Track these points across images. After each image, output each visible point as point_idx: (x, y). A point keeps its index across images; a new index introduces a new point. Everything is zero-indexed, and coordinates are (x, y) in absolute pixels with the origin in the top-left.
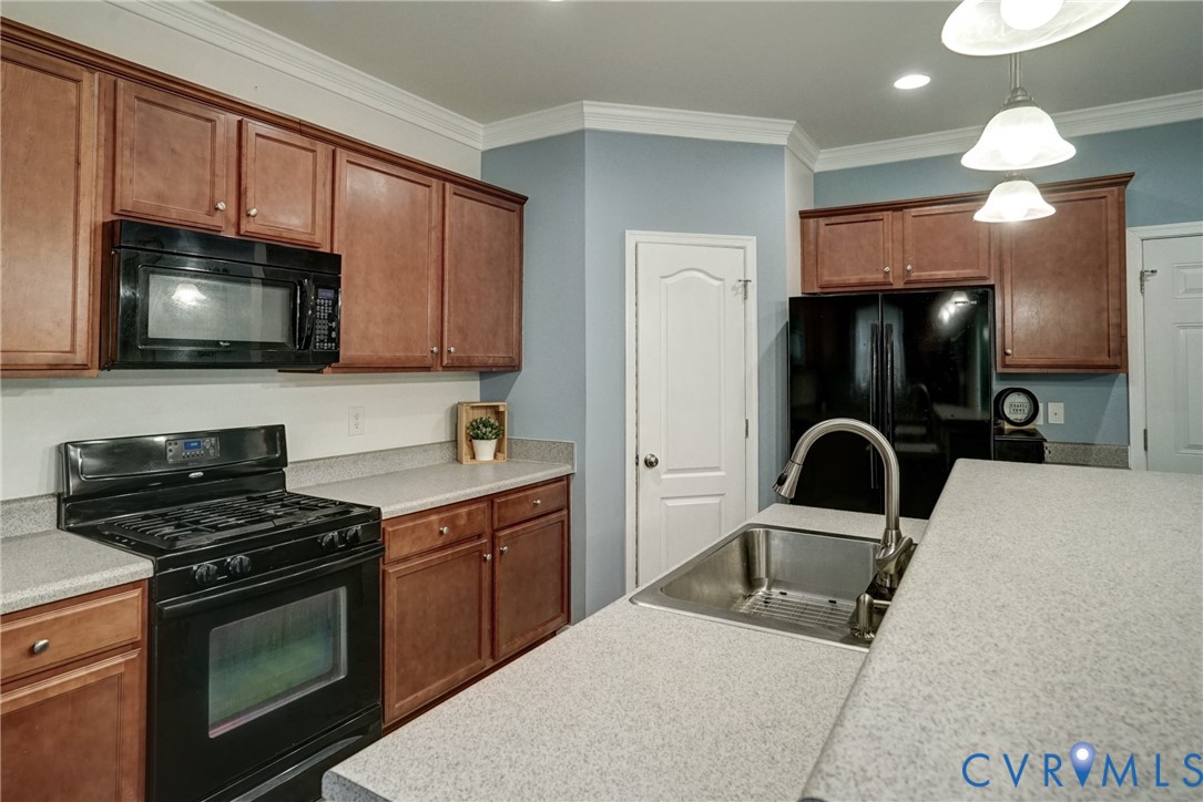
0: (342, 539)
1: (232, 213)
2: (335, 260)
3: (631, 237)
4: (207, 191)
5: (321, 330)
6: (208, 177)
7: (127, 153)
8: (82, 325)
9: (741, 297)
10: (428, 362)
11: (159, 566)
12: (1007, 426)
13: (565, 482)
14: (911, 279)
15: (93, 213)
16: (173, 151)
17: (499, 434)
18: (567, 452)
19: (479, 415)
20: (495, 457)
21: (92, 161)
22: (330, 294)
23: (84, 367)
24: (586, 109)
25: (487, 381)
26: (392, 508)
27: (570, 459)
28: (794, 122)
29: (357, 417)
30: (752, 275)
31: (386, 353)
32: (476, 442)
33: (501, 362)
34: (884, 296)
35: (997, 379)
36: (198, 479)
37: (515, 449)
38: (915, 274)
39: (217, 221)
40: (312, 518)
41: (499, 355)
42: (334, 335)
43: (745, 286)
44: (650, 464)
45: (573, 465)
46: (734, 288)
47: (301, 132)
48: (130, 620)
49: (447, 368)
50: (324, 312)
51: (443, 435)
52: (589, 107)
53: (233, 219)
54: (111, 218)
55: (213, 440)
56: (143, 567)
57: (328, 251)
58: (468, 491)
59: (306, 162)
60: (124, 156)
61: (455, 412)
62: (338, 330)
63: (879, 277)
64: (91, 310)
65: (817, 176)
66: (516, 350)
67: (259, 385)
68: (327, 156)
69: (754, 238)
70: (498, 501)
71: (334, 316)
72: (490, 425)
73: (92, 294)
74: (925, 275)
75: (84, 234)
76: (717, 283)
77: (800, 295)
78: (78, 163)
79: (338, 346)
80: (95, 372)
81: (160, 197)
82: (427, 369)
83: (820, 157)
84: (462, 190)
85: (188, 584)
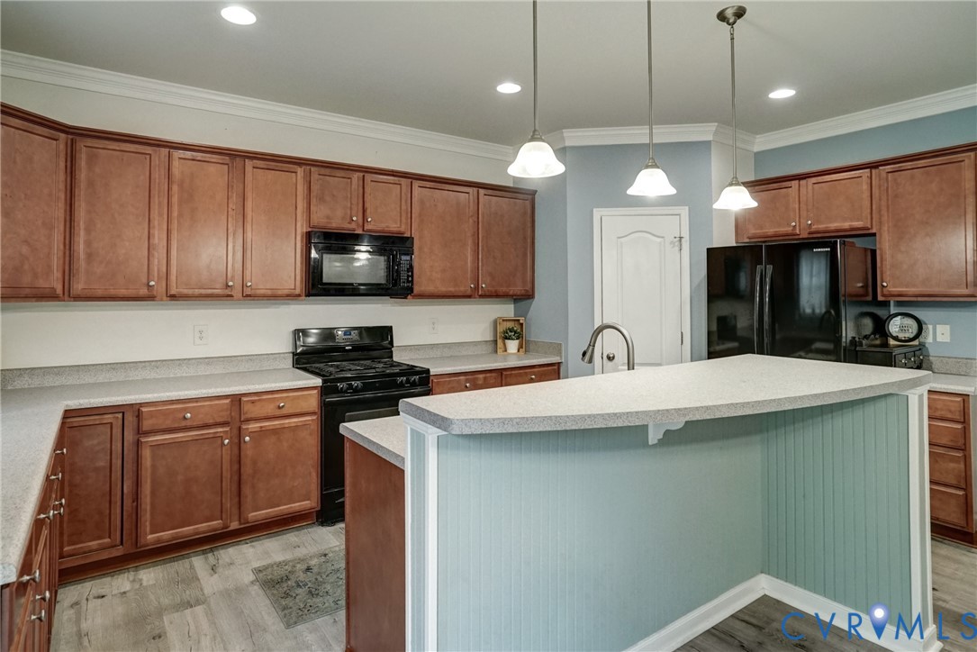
0: (408, 381)
1: (361, 221)
2: (411, 239)
3: (597, 213)
4: (349, 212)
5: (404, 276)
6: (349, 205)
7: (315, 200)
8: (298, 278)
9: (677, 248)
10: (469, 292)
11: (324, 382)
12: (892, 342)
13: (556, 367)
14: (812, 230)
15: (302, 228)
16: (334, 195)
17: (519, 336)
18: (557, 349)
19: (510, 325)
20: (518, 351)
21: (301, 205)
22: (408, 258)
23: (299, 296)
24: (565, 135)
25: (519, 304)
26: (436, 370)
27: (559, 354)
28: (716, 124)
29: (434, 324)
30: (686, 234)
31: (443, 289)
32: (506, 341)
33: (519, 293)
34: (767, 246)
35: (895, 306)
36: (349, 350)
37: (531, 347)
38: (815, 226)
39: (353, 226)
40: (396, 370)
41: (518, 289)
42: (410, 279)
43: (680, 241)
44: (610, 358)
45: (561, 357)
46: (672, 243)
47: (393, 175)
48: (312, 402)
49: (481, 296)
50: (404, 267)
51: (489, 337)
52: (567, 133)
53: (361, 224)
54: (310, 230)
55: (356, 331)
56: (318, 381)
57: (409, 236)
58: (484, 366)
59: (396, 190)
60: (314, 201)
61: (495, 323)
62: (412, 276)
63: (789, 229)
64: (302, 271)
65: (757, 154)
66: (529, 286)
67: (380, 305)
68: (407, 186)
69: (687, 208)
70: (505, 373)
71: (411, 268)
72: (514, 331)
73: (302, 263)
74: (821, 227)
75: (299, 238)
76: (659, 240)
77: (735, 245)
78: (296, 207)
79: (412, 285)
80: (304, 298)
81: (328, 217)
82: (469, 297)
83: (757, 140)
84: (490, 192)
85: (336, 391)
